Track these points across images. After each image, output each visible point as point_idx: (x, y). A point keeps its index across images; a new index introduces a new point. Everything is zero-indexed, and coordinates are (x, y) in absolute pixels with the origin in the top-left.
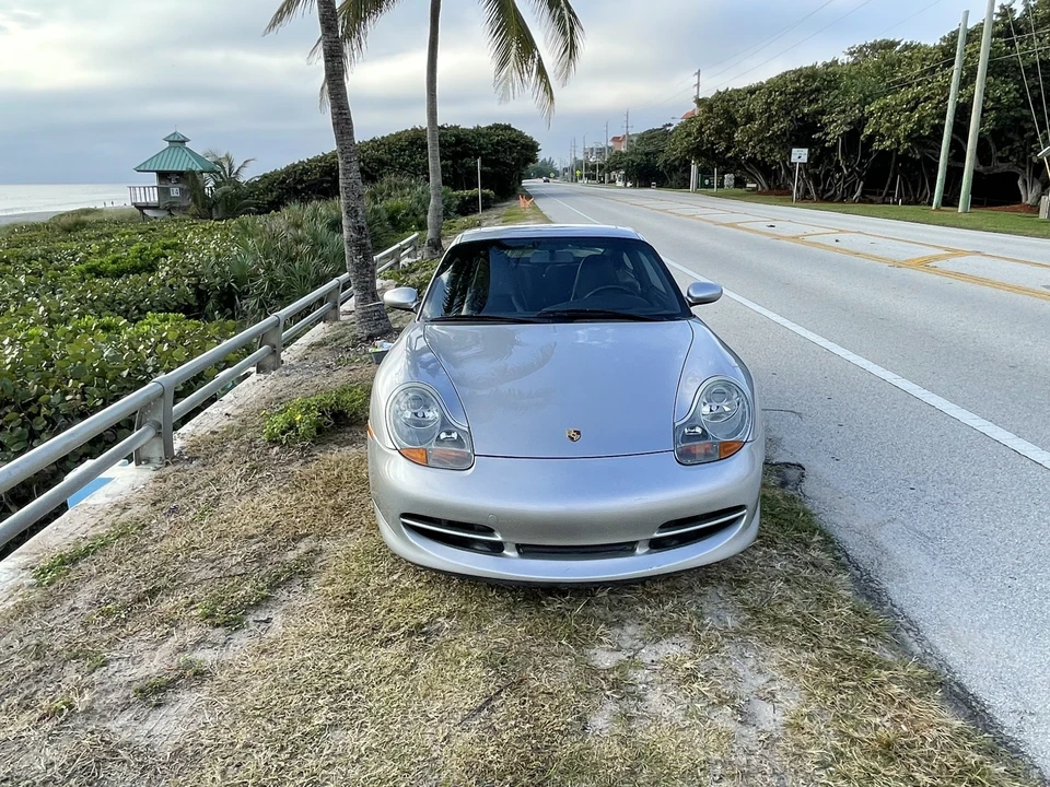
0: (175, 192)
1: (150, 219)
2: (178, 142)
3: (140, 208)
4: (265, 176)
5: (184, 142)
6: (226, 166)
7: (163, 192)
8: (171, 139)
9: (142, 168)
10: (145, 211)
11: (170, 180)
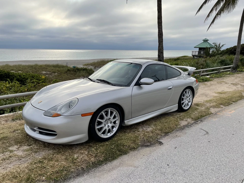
0: (202, 52)
1: (195, 58)
2: (206, 41)
3: (193, 56)
4: (227, 49)
5: (207, 41)
6: (218, 46)
7: (199, 52)
8: (204, 40)
9: (196, 47)
10: (195, 57)
11: (202, 50)
